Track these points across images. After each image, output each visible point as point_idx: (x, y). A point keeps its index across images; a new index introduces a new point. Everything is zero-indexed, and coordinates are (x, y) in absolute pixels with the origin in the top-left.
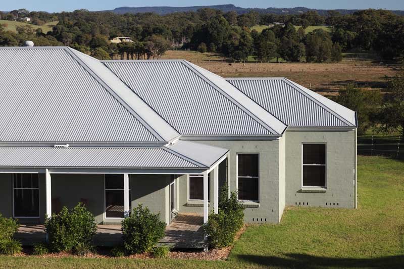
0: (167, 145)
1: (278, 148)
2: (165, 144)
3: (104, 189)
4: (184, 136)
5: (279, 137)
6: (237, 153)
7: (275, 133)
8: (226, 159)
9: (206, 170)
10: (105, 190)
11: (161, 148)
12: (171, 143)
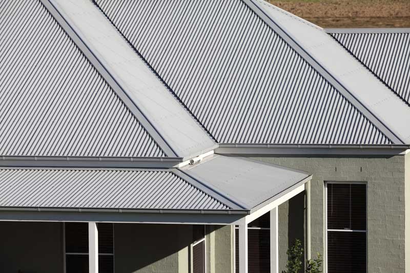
0: (180, 165)
1: (403, 172)
2: (177, 163)
3: (62, 253)
4: (224, 145)
5: (405, 150)
6: (324, 182)
7: (397, 142)
8: (304, 193)
9: (244, 215)
10: (65, 254)
11: (168, 170)
12: (192, 162)
